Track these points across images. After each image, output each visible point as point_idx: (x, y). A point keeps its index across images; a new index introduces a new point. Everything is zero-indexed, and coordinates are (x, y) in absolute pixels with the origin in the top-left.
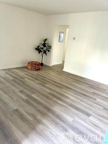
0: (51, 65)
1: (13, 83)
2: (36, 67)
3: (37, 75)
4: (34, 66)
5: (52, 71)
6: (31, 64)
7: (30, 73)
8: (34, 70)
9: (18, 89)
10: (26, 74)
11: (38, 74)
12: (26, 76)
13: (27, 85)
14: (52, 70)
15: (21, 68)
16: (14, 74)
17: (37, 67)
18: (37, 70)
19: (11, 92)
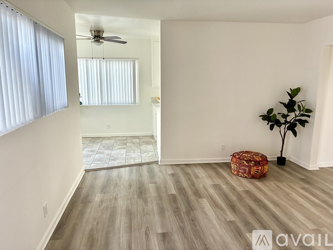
0: (312, 167)
1: (167, 205)
2: (250, 167)
3: (244, 195)
4: (245, 166)
5: (304, 189)
6: (239, 158)
7: (227, 183)
8: (246, 177)
9: (163, 225)
10: (216, 187)
11: (248, 192)
12: (212, 191)
13: (193, 221)
14: (306, 186)
15: (215, 166)
16: (189, 179)
17: (255, 168)
18: (253, 177)
19: (143, 229)
